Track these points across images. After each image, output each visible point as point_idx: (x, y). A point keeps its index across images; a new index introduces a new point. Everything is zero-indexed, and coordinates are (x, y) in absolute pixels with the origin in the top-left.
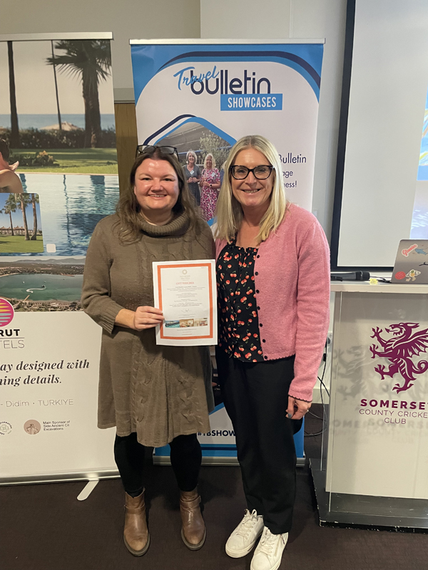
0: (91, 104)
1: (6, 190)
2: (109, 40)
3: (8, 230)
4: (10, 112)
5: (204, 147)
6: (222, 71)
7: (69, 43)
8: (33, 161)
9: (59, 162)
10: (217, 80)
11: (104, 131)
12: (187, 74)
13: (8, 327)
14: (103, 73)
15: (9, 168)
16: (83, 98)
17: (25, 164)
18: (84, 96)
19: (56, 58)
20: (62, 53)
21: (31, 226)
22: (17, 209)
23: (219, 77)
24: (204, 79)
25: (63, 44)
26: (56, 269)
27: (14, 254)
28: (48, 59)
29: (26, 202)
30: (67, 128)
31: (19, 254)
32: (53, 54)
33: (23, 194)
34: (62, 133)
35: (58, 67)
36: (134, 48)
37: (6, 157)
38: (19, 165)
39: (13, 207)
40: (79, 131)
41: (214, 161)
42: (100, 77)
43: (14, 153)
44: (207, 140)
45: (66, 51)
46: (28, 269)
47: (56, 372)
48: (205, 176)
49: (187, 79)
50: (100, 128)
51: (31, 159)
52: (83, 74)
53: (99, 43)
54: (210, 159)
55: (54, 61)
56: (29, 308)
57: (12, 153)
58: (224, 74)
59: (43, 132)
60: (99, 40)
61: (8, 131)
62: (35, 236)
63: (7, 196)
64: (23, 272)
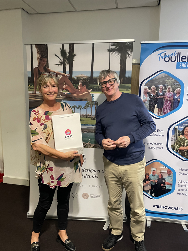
0: (122, 67)
1: (86, 100)
2: (133, 42)
3: (85, 115)
4: (91, 70)
5: (167, 83)
6: (178, 53)
7: (116, 43)
8: (97, 89)
10: (176, 56)
11: (127, 77)
12: (163, 54)
14: (129, 55)
15: (88, 92)
16: (120, 65)
17: (94, 90)
18: (120, 64)
19: (111, 49)
20: (114, 47)
21: (94, 114)
22: (89, 108)
23: (177, 55)
24: (170, 56)
25: (114, 44)
27: (86, 125)
28: (108, 50)
29: (93, 105)
31: (88, 125)
32: (110, 48)
33: (92, 102)
35: (111, 53)
36: (142, 45)
37: (87, 87)
38: (92, 91)
39: (88, 106)
41: (171, 89)
42: (127, 56)
43: (90, 86)
44: (169, 81)
45: (115, 47)
47: (97, 174)
48: (167, 95)
49: (163, 56)
50: (125, 76)
51: (97, 88)
52: (121, 56)
53: (129, 43)
54: (170, 88)
55: (110, 51)
57: (89, 86)
58: (179, 54)
60: (128, 42)
61: (89, 77)
63: (86, 102)
64: (88, 132)
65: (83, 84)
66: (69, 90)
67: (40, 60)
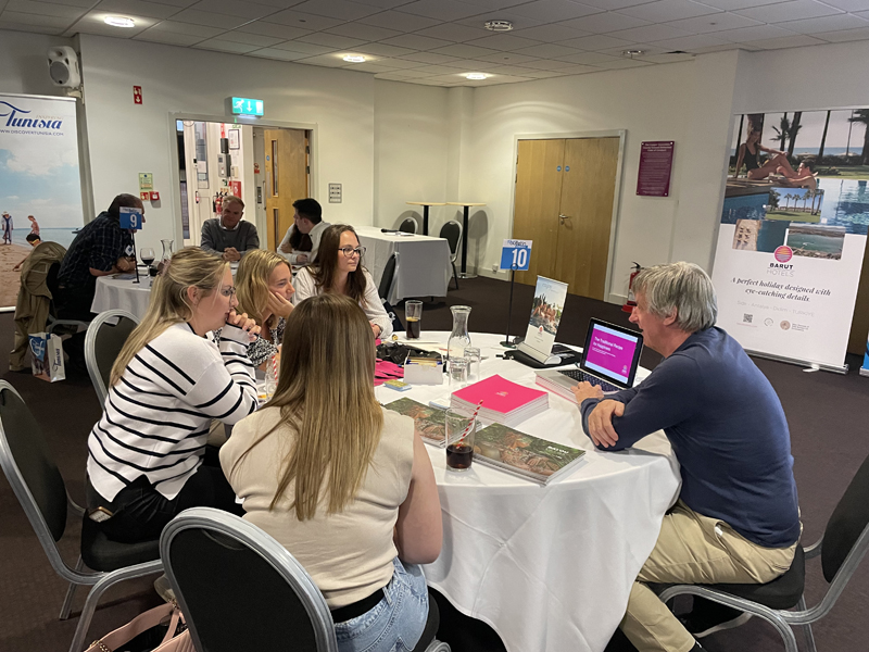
1: (806, 187)
3: (802, 209)
7: (862, 111)
9: (841, 173)
13: (786, 264)
15: (812, 176)
16: (864, 139)
17: (822, 173)
18: (866, 137)
20: (858, 115)
21: (815, 207)
25: (859, 112)
26: (824, 233)
27: (802, 223)
28: (849, 119)
30: (850, 155)
31: (804, 223)
32: (852, 117)
34: (847, 156)
35: (853, 123)
37: (811, 170)
38: (818, 174)
39: (808, 197)
40: (857, 156)
45: (860, 115)
46: (808, 231)
47: (808, 295)
51: (826, 171)
55: (852, 120)
56: (802, 254)
59: (836, 157)
61: (817, 156)
62: (816, 213)
63: (806, 190)
64: (804, 233)
65: (806, 165)
66: (785, 173)
67: (751, 134)
